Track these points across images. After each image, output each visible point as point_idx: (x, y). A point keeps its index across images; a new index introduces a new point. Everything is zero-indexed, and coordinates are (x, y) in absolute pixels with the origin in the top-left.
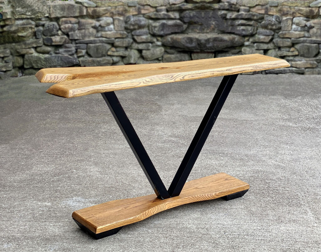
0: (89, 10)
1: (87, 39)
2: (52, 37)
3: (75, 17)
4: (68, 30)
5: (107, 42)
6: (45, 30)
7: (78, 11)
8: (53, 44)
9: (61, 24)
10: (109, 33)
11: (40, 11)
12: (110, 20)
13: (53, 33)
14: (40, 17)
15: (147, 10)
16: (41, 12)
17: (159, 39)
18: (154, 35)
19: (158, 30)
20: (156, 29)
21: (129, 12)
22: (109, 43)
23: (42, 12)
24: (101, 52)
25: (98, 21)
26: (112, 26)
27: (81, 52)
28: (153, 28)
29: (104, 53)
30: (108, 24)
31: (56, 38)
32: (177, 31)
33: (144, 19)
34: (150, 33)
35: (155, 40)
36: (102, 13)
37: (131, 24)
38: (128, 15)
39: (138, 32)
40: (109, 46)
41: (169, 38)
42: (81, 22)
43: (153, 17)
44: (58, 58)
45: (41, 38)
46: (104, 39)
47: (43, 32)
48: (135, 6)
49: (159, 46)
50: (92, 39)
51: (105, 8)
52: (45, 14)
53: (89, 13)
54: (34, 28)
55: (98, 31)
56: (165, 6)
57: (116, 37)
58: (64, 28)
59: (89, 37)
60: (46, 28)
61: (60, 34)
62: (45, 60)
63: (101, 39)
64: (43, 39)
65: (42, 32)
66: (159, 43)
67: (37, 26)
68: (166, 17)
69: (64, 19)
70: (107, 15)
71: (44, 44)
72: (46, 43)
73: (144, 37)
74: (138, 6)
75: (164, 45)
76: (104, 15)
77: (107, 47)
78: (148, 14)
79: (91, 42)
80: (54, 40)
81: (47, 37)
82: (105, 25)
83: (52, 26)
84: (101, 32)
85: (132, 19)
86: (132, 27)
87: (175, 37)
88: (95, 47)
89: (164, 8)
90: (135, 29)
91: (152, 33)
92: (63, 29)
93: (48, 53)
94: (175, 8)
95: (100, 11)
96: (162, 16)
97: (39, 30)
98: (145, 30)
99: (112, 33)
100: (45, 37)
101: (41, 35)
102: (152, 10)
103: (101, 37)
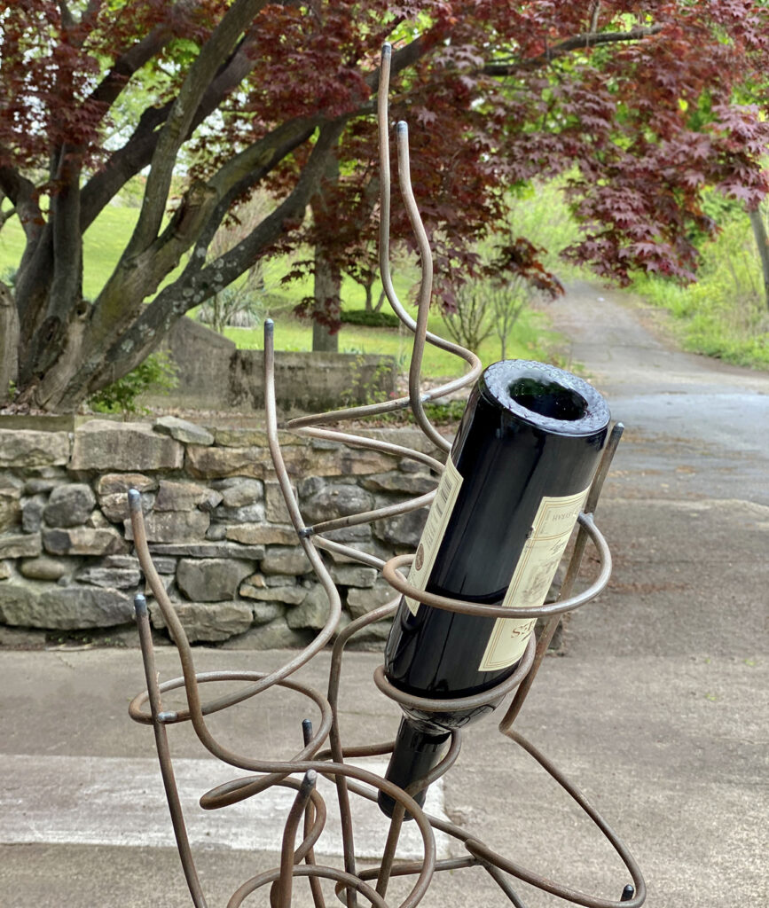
0: (191, 455)
1: (178, 544)
2: (69, 531)
3: (145, 473)
4: (122, 512)
5: (242, 556)
6: (51, 509)
7: (158, 454)
8: (73, 552)
9: (103, 490)
10: (247, 527)
11: (41, 447)
12: (254, 488)
13: (74, 518)
14: (39, 468)
15: (371, 463)
16: (42, 452)
18: (386, 544)
19: (402, 529)
20: (395, 525)
21: (315, 467)
22: (245, 561)
23: (47, 450)
24: (219, 586)
25: (219, 489)
26: (258, 509)
28: (386, 521)
29: (228, 591)
30: (248, 502)
31: (83, 532)
33: (359, 490)
34: (374, 537)
36: (230, 466)
37: (318, 506)
38: (310, 475)
40: (244, 571)
42: (165, 489)
43: (388, 486)
44: (85, 596)
45: (36, 532)
46: (232, 545)
47: (45, 514)
48: (333, 451)
50: (194, 543)
51: (240, 451)
52: (54, 460)
53: (192, 463)
54: (17, 500)
55: (214, 521)
57: (269, 542)
58: (109, 504)
59: (186, 536)
60: (54, 501)
61: (95, 524)
62: (43, 601)
63: (221, 544)
64: (44, 536)
65: (41, 511)
67: (28, 493)
69: (111, 477)
70: (245, 472)
71: (45, 552)
72: (51, 549)
74: (343, 450)
76: (237, 473)
77: (239, 571)
78: (372, 478)
80: (75, 541)
81: (56, 529)
82: (238, 505)
83: (73, 497)
84: (226, 524)
85: (323, 490)
88: (201, 569)
91: (381, 537)
92: (108, 507)
93: (55, 579)
95: (225, 459)
96: (416, 487)
97: (33, 507)
98: (362, 526)
99: (257, 529)
100: (48, 530)
101: (36, 521)
102: (386, 465)
103: (223, 538)
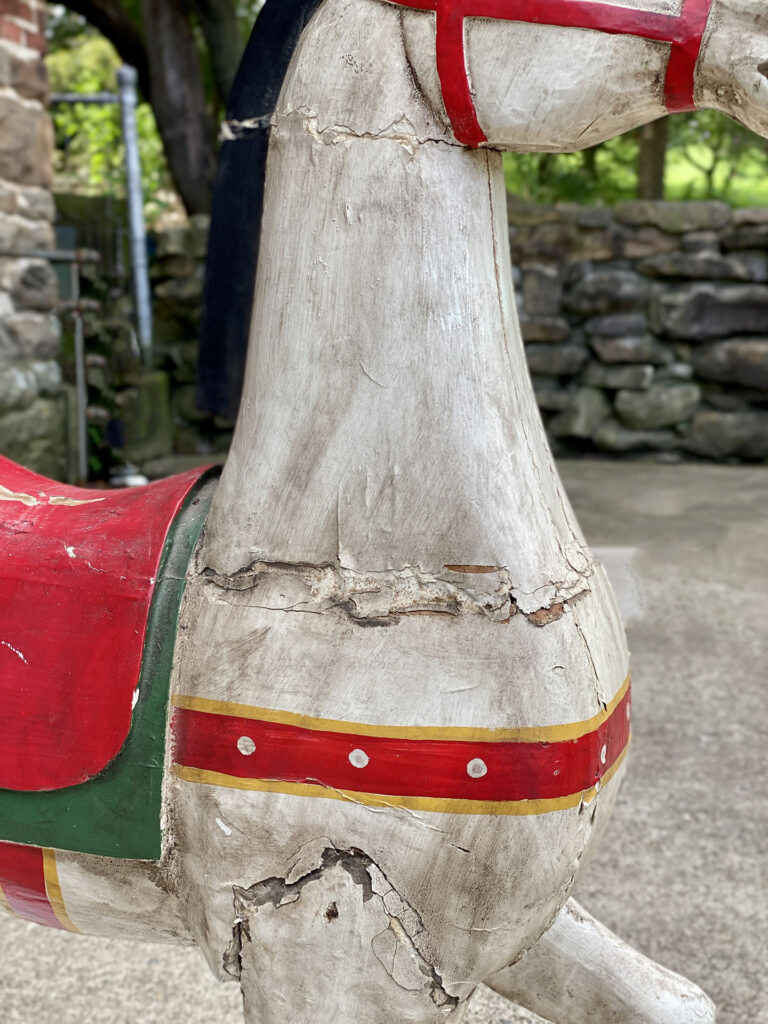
15: (647, 243)
17: (685, 352)
18: (665, 338)
19: (683, 320)
20: (675, 315)
21: (579, 248)
28: (662, 311)
32: (752, 325)
33: (633, 276)
34: (650, 331)
35: (667, 356)
37: (584, 295)
38: (574, 259)
39: (607, 323)
41: (721, 352)
43: (667, 268)
48: (602, 229)
49: (679, 380)
56: (717, 230)
66: (682, 370)
68: (715, 271)
73: (628, 344)
74: (614, 228)
75: (698, 378)
78: (649, 262)
85: (590, 277)
86: (585, 305)
87: (743, 347)
89: (709, 237)
90: (596, 314)
91: (657, 329)
94: (751, 240)
96: (701, 270)
98: (634, 319)
102: (665, 244)
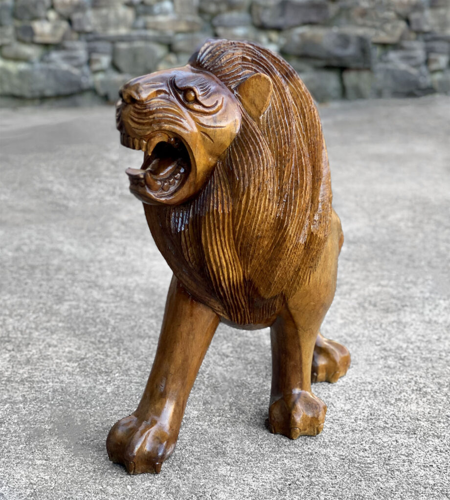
1: (112, 32)
2: (33, 23)
4: (70, 10)
5: (157, 40)
8: (38, 39)
10: (161, 19)
13: (36, 13)
22: (161, 43)
24: (142, 62)
26: (168, 5)
27: (98, 61)
29: (150, 65)
31: (43, 25)
40: (160, 51)
45: (9, 25)
46: (151, 32)
50: (123, 31)
55: (137, 15)
57: (178, 29)
58: (60, 3)
61: (52, 19)
62: (20, 76)
63: (143, 33)
64: (17, 29)
71: (18, 39)
72: (21, 37)
77: (157, 52)
79: (122, 39)
80: (38, 31)
81: (24, 22)
82: (153, 2)
84: (145, 17)
88: (129, 50)
92: (60, 6)
93: (26, 60)
99: (168, 20)
100: (18, 24)
101: (8, 17)
103: (145, 27)
